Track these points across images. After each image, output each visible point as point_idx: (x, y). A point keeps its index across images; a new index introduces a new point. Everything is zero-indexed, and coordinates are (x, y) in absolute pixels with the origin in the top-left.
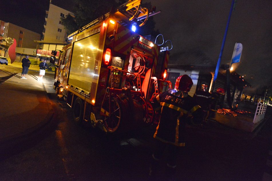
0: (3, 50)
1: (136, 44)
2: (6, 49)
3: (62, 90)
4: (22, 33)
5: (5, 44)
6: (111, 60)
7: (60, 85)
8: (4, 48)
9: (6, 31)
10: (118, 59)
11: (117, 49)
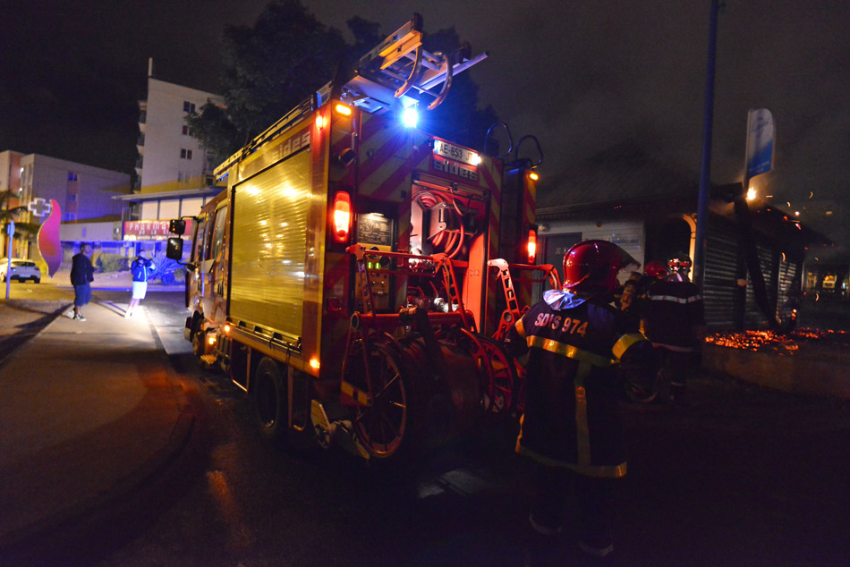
0: (22, 238)
1: (424, 166)
2: (31, 236)
3: (212, 340)
4: (76, 179)
5: (26, 219)
6: (354, 226)
7: (206, 326)
8: (24, 233)
9: (26, 181)
10: (374, 219)
11: (367, 189)
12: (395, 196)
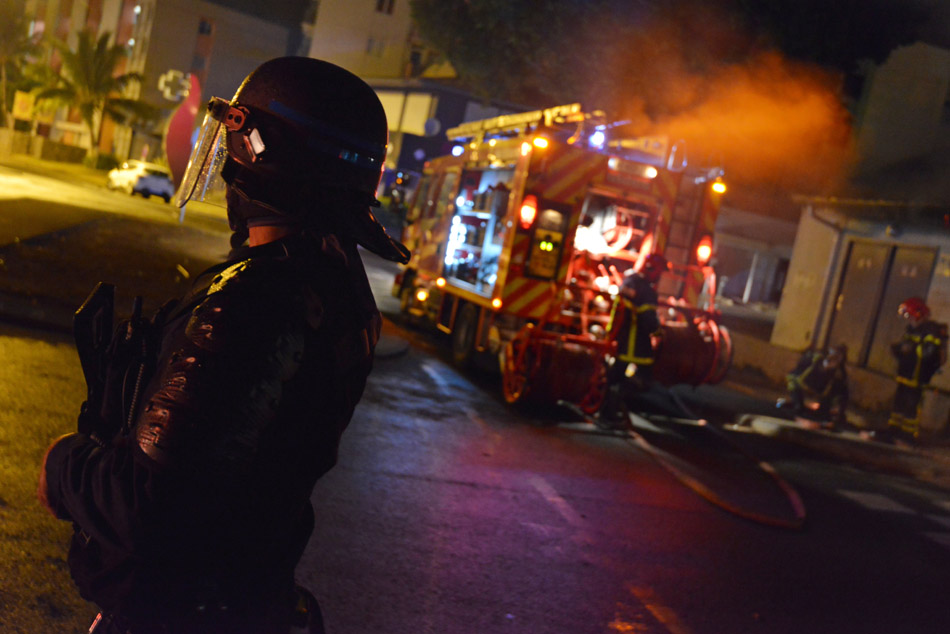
0: (127, 122)
1: (599, 177)
2: (140, 121)
3: (422, 296)
4: (209, 31)
5: (134, 92)
6: (537, 220)
7: (419, 281)
8: (130, 116)
9: (142, 29)
10: (552, 215)
11: (549, 194)
12: (571, 200)
